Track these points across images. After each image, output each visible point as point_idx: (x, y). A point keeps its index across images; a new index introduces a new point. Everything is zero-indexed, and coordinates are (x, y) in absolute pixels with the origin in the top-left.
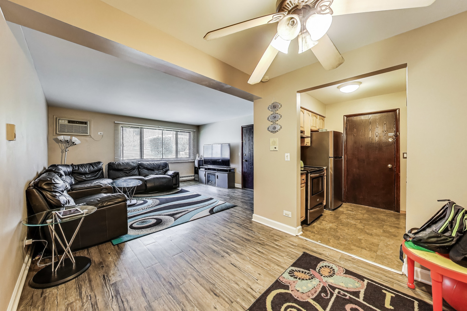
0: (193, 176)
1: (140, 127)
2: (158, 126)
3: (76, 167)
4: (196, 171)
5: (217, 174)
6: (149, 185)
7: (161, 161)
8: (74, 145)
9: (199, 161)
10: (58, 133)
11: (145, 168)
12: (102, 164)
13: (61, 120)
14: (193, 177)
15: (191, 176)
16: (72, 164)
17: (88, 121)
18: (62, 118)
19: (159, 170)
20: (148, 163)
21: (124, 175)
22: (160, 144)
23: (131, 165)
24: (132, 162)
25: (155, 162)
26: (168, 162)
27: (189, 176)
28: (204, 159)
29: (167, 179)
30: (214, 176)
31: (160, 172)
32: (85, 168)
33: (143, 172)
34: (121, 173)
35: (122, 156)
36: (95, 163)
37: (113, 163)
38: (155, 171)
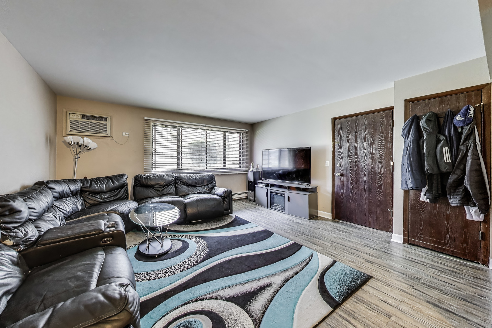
0: (245, 193)
1: (177, 125)
2: (200, 125)
3: (87, 182)
4: (251, 186)
5: (288, 194)
6: (189, 211)
7: (205, 172)
8: (89, 149)
9: (255, 173)
10: (68, 133)
11: (184, 183)
12: (126, 177)
13: (73, 114)
14: (246, 195)
15: (243, 193)
16: (85, 178)
17: (109, 116)
18: (74, 111)
19: (203, 187)
20: (188, 176)
21: (156, 194)
22: (203, 150)
23: (165, 179)
24: (167, 174)
25: (198, 174)
26: (213, 174)
27: (241, 194)
28: (263, 171)
29: (215, 202)
30: (282, 198)
31: (204, 189)
32: (102, 184)
33: (182, 189)
34: (151, 190)
35: (154, 166)
36: (116, 176)
37: (141, 176)
38: (197, 187)
